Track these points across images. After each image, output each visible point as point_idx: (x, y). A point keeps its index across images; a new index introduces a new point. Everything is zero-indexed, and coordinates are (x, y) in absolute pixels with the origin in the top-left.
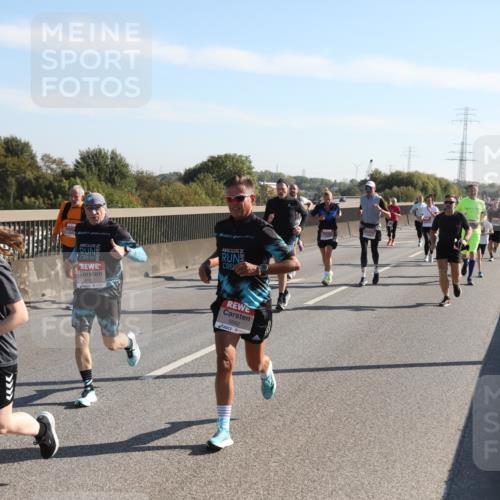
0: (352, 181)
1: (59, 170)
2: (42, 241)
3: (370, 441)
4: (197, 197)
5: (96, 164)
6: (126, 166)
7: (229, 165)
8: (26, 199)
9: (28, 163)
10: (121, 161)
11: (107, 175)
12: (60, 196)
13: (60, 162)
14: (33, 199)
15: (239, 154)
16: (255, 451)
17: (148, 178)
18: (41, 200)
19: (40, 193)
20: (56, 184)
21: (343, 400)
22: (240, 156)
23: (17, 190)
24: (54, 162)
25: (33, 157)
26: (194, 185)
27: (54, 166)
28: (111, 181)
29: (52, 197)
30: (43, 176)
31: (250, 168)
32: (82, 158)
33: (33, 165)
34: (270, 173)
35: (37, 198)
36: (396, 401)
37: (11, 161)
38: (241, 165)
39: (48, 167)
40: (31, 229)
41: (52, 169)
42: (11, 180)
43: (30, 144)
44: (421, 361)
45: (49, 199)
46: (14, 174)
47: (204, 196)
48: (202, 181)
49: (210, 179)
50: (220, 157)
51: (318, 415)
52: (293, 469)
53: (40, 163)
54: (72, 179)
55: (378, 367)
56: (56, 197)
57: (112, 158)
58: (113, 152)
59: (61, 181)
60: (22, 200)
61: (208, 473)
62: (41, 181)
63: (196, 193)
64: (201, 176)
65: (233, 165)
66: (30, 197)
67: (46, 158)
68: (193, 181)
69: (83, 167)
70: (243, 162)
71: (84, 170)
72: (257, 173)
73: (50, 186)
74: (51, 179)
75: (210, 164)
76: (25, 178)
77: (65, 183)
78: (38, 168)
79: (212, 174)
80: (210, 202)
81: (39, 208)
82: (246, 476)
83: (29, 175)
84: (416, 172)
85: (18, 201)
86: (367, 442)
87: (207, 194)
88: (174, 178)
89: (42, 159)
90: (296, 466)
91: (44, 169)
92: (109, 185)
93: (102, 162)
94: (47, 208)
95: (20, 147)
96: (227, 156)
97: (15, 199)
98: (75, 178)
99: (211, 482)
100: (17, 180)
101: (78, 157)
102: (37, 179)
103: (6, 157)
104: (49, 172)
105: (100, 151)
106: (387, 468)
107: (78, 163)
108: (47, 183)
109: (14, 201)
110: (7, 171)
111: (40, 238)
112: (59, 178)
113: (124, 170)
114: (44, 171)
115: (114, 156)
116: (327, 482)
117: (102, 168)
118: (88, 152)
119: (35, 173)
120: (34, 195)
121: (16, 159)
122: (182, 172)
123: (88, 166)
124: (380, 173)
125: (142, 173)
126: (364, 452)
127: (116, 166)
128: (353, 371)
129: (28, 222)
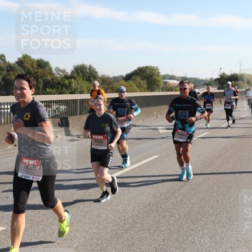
0: (211, 79)
1: (63, 75)
2: (55, 110)
3: (221, 211)
4: (132, 88)
5: (82, 72)
6: (96, 73)
7: (148, 72)
8: (48, 90)
9: (48, 72)
10: (93, 70)
11: (87, 77)
12: (64, 88)
13: (64, 71)
14: (51, 90)
15: (153, 66)
16: (163, 215)
17: (107, 79)
18: (55, 90)
19: (54, 86)
20: (62, 82)
21: (207, 190)
22: (154, 67)
23: (43, 85)
24: (61, 71)
25: (51, 69)
26: (130, 82)
27: (61, 73)
28: (89, 80)
29: (60, 88)
30: (56, 78)
31: (158, 73)
32: (75, 69)
33: (51, 73)
34: (169, 75)
35: (53, 89)
36: (234, 190)
37: (40, 71)
38: (154, 71)
39: (58, 74)
40: (50, 105)
41: (60, 75)
42: (40, 80)
43: (49, 62)
44: (247, 170)
45: (59, 89)
46: (41, 77)
47: (135, 87)
48: (134, 80)
49: (138, 78)
50: (143, 68)
51: (194, 197)
52: (182, 224)
53: (54, 72)
54: (70, 79)
55: (225, 173)
56: (62, 89)
57: (90, 69)
58: (90, 66)
59: (64, 81)
60: (45, 90)
61: (139, 225)
62: (55, 81)
63: (131, 86)
64: (134, 77)
65: (150, 72)
66: (49, 89)
67: (57, 69)
68: (130, 80)
69: (75, 73)
70: (155, 70)
71: (76, 75)
72: (162, 75)
73: (59, 83)
74: (60, 79)
75: (138, 71)
76: (47, 79)
77: (67, 82)
78: (53, 74)
79: (139, 76)
80: (138, 90)
81: (54, 94)
82: (158, 227)
83: (49, 78)
84: (244, 74)
85: (44, 91)
86: (219, 211)
87: (137, 86)
88: (121, 78)
89: (55, 70)
90: (183, 223)
91: (56, 75)
92: (88, 82)
93: (84, 71)
94: (58, 94)
95: (44, 64)
96: (147, 67)
97: (42, 89)
98: (71, 79)
99: (141, 230)
100: (43, 80)
101: (73, 69)
102: (53, 80)
103: (38, 69)
104: (59, 76)
105: (83, 65)
106: (230, 224)
107: (73, 71)
108: (58, 82)
109: (42, 91)
110: (38, 76)
111: (55, 109)
112: (63, 79)
113: (95, 75)
114: (56, 76)
115: (90, 68)
116: (199, 231)
117: (85, 74)
118: (77, 66)
119: (52, 77)
120: (51, 87)
121: (42, 70)
122: (124, 75)
123: (78, 73)
124: (225, 74)
125: (104, 76)
126: (218, 216)
127: (91, 73)
128: (212, 175)
129: (49, 101)
